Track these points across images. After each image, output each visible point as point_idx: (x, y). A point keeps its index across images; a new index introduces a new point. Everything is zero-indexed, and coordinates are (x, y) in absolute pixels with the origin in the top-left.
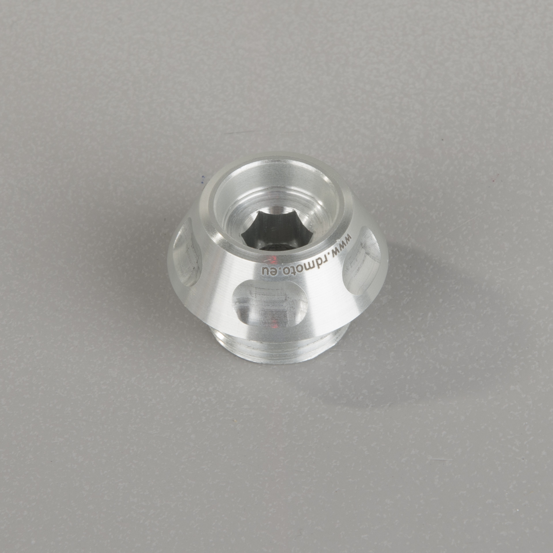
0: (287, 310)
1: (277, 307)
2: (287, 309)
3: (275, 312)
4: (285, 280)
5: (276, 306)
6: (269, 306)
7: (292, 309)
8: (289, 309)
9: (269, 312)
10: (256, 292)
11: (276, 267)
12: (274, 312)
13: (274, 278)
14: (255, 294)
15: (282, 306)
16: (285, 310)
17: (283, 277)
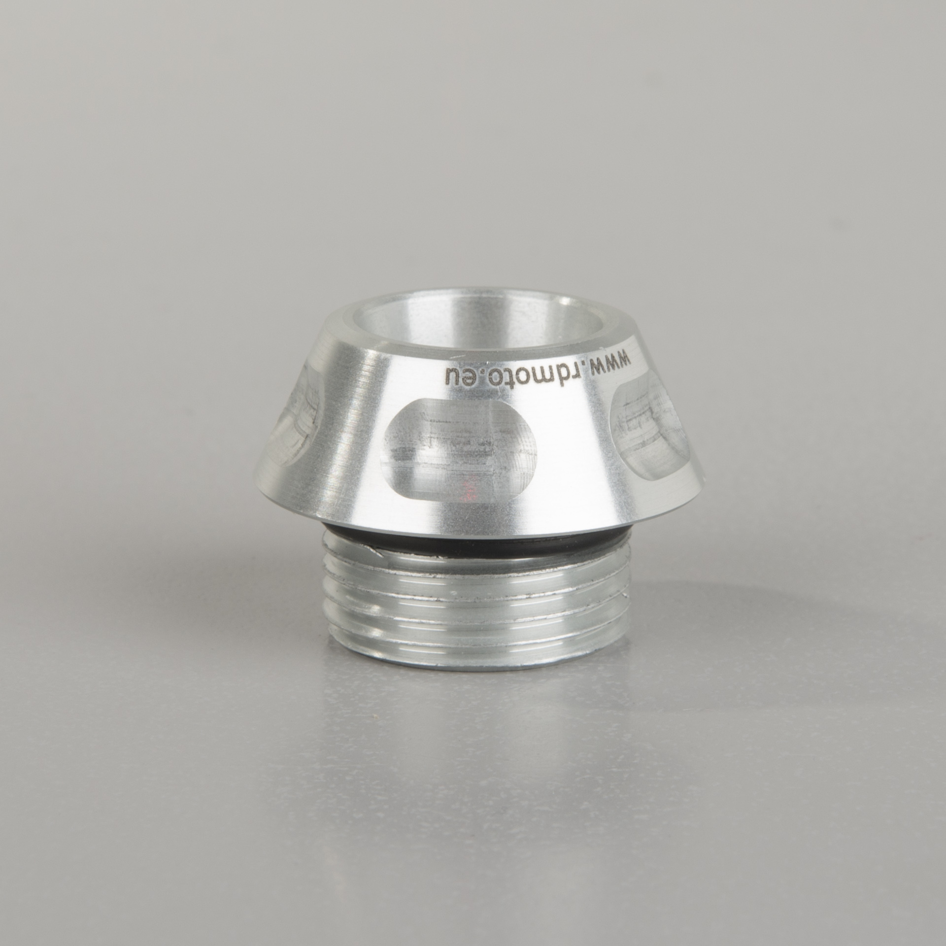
0: (494, 474)
1: (473, 466)
2: (494, 470)
3: (468, 477)
4: (492, 398)
5: (470, 464)
6: (457, 463)
7: (504, 472)
8: (497, 471)
9: (457, 475)
10: (431, 433)
11: (475, 367)
12: (466, 475)
13: (470, 390)
14: (429, 439)
15: (485, 464)
16: (489, 473)
17: (488, 391)
